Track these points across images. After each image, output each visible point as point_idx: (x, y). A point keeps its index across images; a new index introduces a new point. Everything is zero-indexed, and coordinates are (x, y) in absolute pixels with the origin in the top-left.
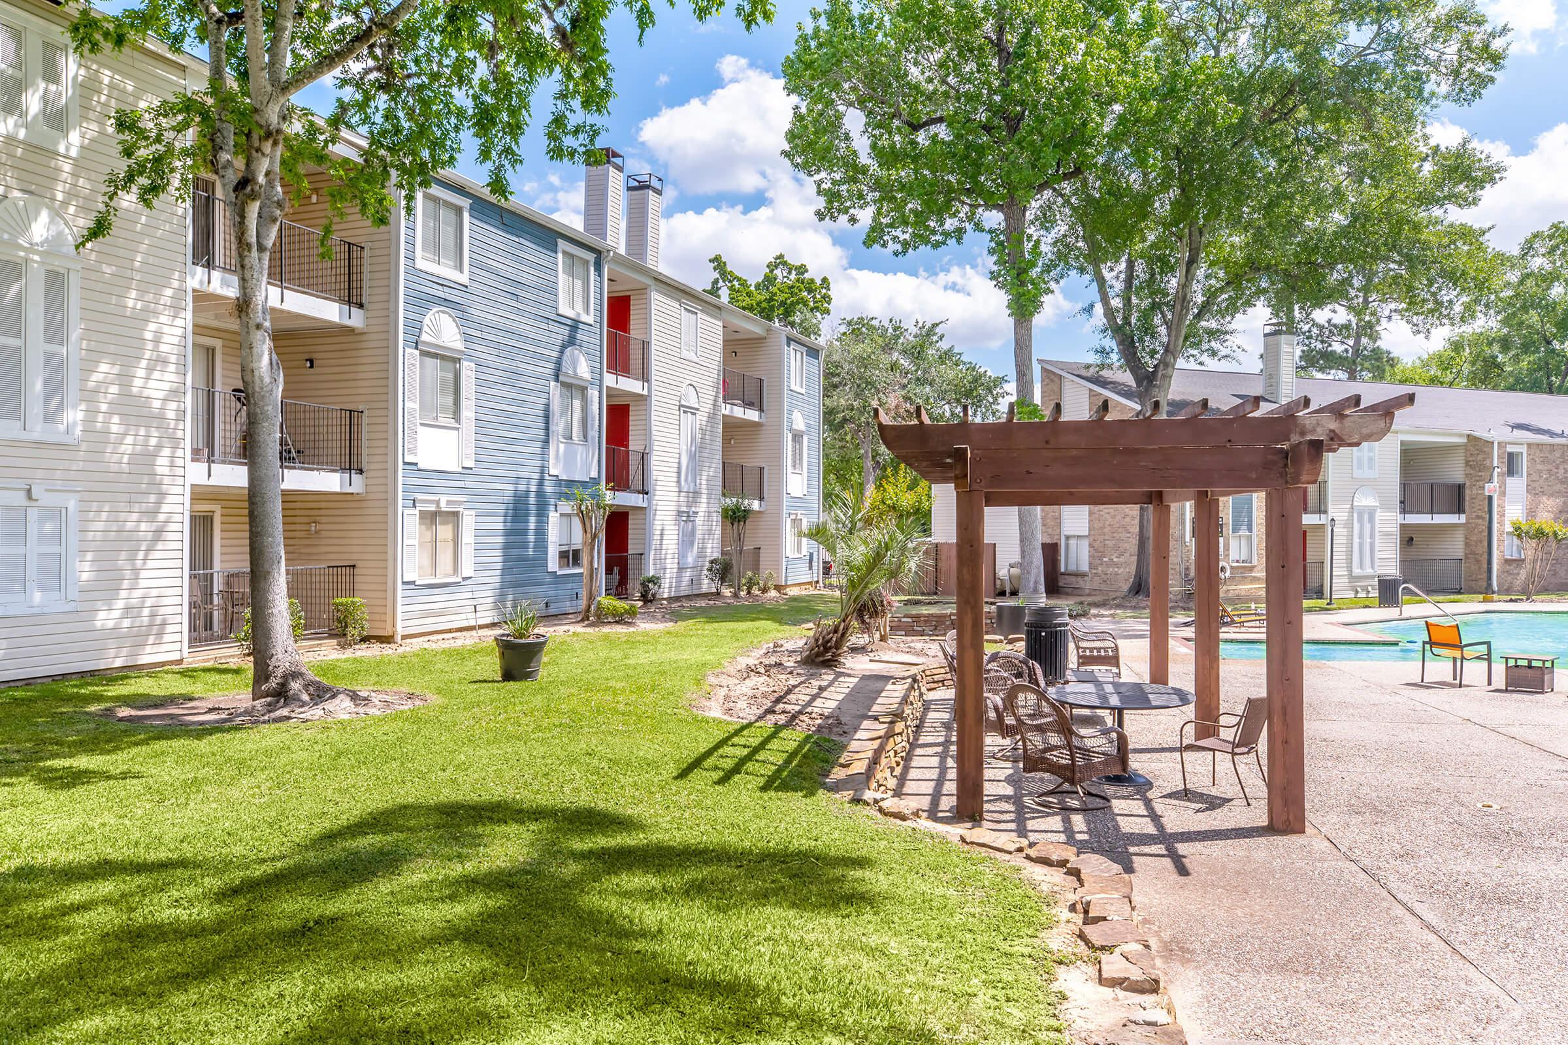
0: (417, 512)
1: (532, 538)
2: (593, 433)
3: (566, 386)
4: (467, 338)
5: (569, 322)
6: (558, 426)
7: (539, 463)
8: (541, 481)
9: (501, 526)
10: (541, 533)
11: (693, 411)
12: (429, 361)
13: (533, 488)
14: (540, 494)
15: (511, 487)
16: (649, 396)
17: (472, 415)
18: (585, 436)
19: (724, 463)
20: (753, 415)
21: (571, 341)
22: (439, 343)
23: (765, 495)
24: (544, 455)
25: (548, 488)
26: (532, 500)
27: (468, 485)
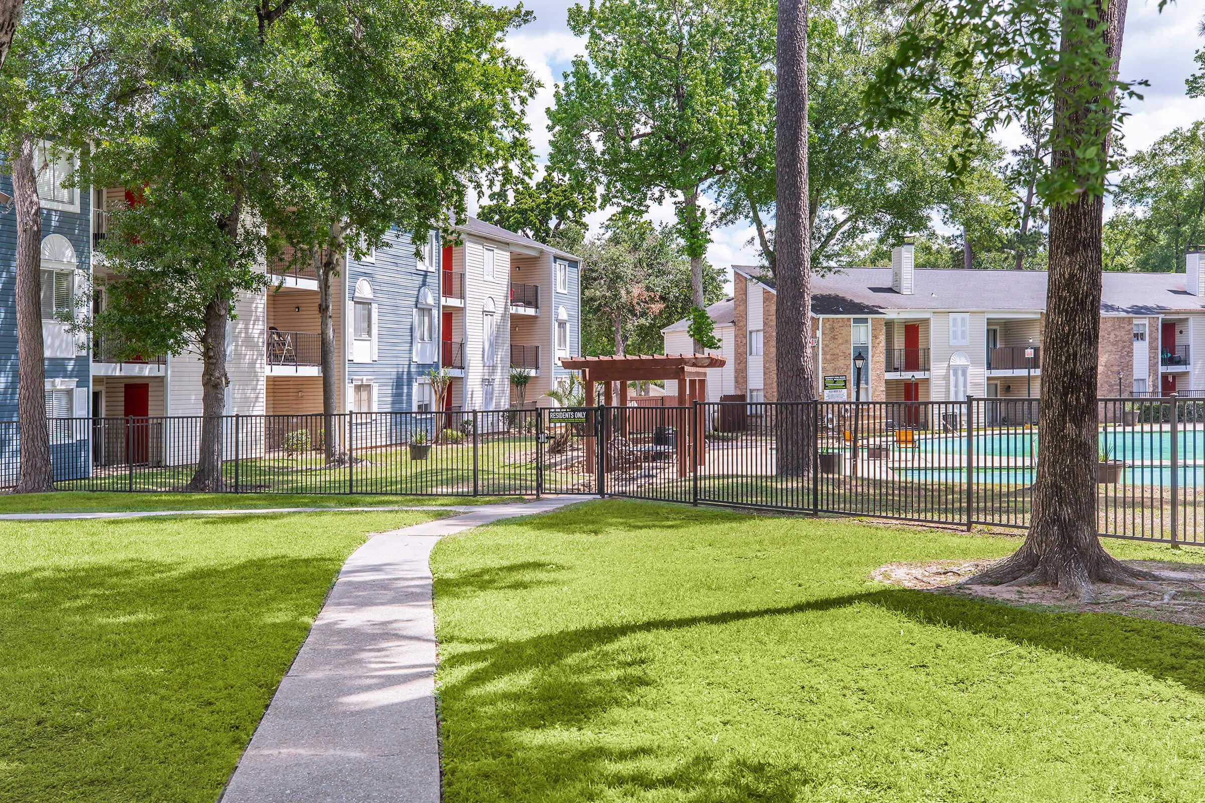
0: (353, 385)
1: (405, 398)
2: (435, 336)
3: (420, 309)
4: (375, 291)
5: (423, 273)
6: (417, 334)
7: (408, 355)
8: (410, 365)
9: (390, 392)
10: (409, 395)
11: (491, 313)
12: (358, 306)
13: (406, 370)
14: (409, 373)
15: (395, 370)
16: (465, 307)
17: (377, 332)
18: (431, 338)
19: (511, 346)
20: (531, 311)
21: (424, 284)
22: (362, 296)
23: (540, 365)
24: (411, 350)
25: (413, 369)
26: (405, 377)
27: (375, 370)
